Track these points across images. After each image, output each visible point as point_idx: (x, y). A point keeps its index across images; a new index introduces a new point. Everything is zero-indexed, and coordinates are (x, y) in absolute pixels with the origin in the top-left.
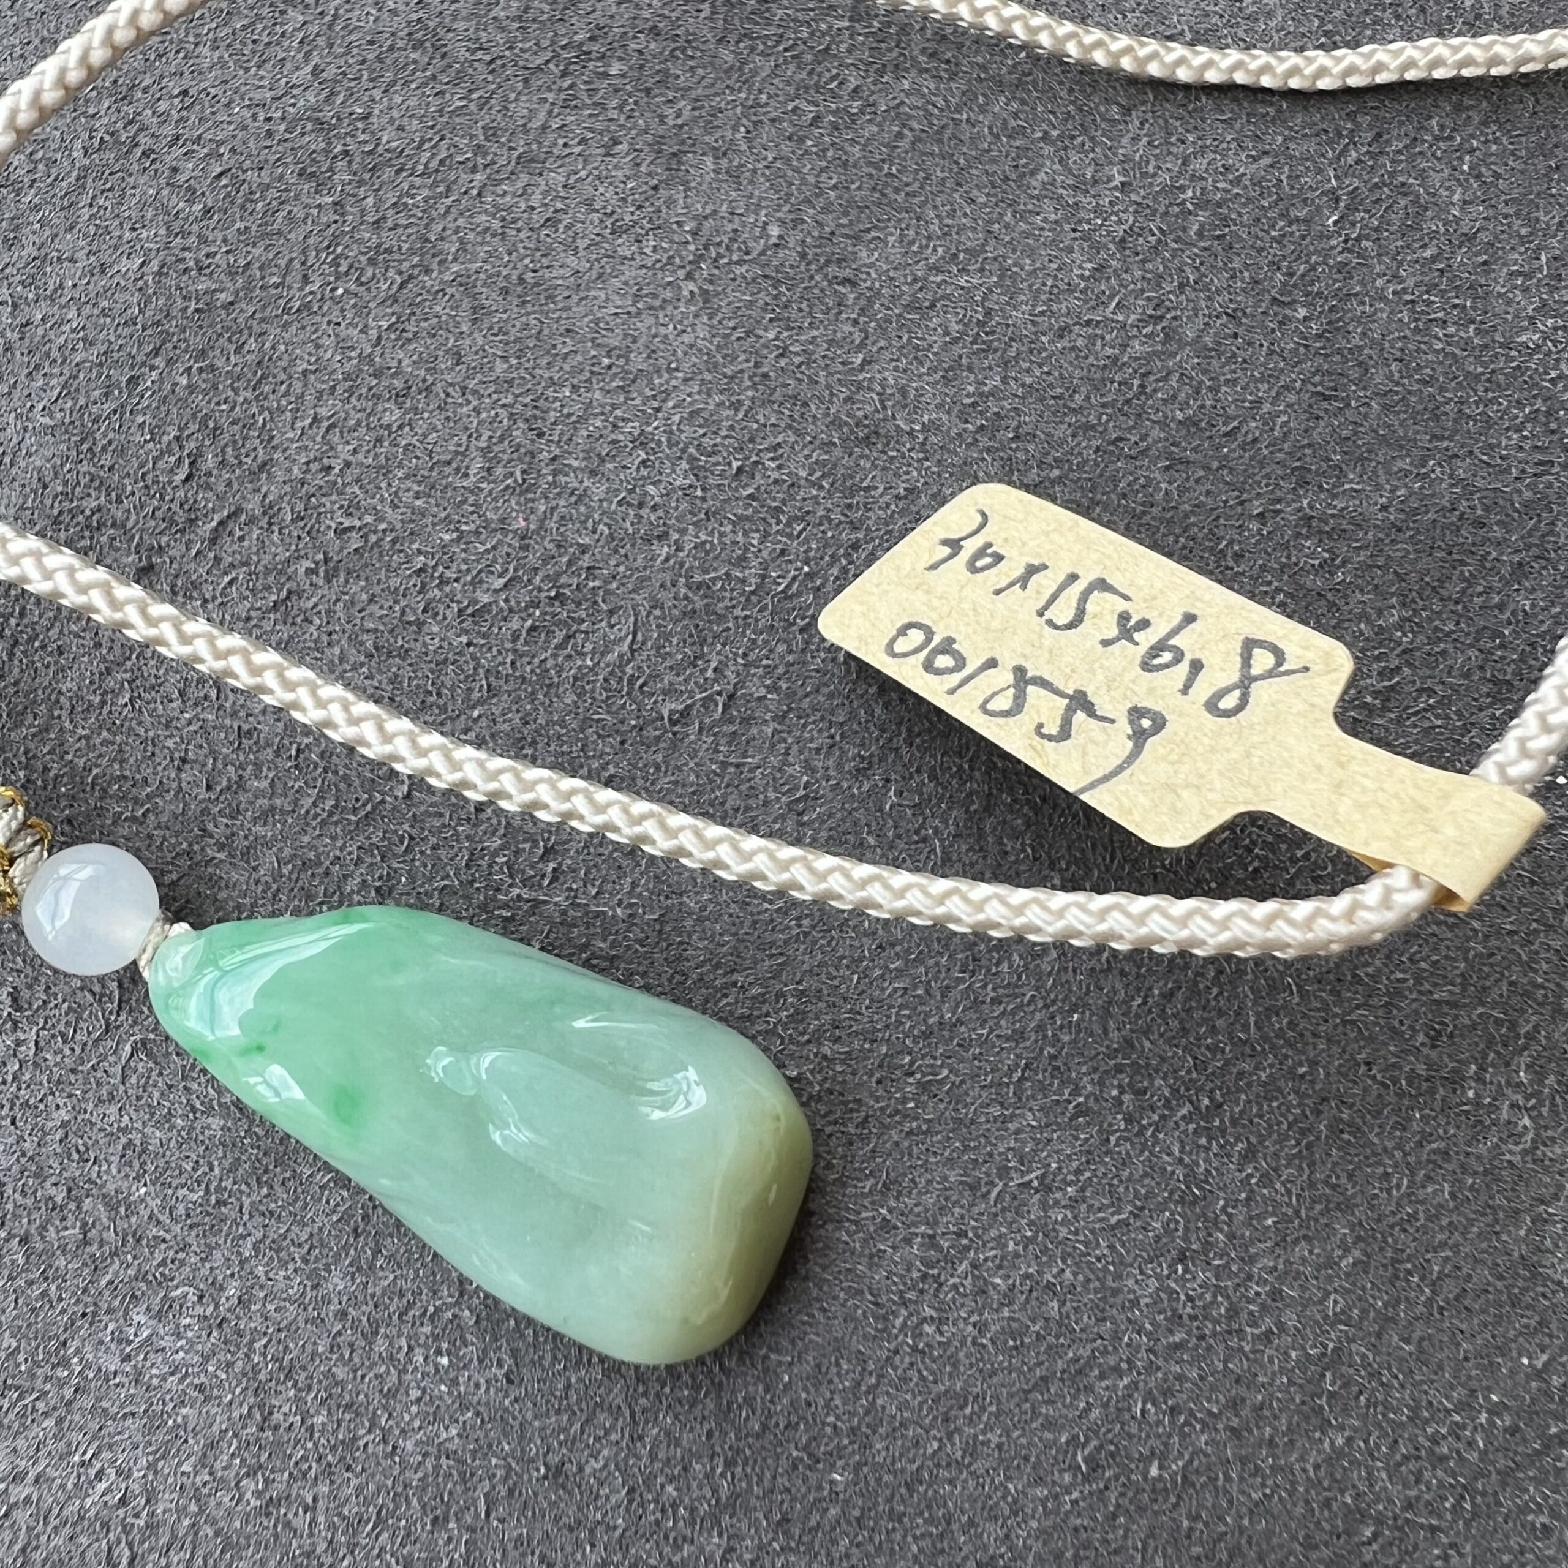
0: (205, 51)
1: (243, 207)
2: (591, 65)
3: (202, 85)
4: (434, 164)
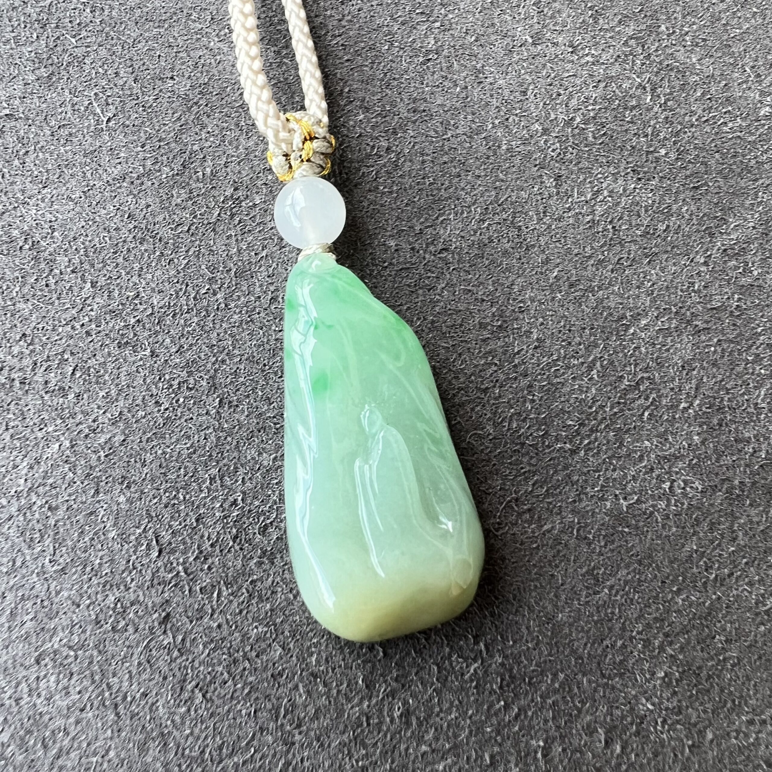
0: (21, 305)
2: (243, 204)
3: (32, 326)
4: (192, 302)
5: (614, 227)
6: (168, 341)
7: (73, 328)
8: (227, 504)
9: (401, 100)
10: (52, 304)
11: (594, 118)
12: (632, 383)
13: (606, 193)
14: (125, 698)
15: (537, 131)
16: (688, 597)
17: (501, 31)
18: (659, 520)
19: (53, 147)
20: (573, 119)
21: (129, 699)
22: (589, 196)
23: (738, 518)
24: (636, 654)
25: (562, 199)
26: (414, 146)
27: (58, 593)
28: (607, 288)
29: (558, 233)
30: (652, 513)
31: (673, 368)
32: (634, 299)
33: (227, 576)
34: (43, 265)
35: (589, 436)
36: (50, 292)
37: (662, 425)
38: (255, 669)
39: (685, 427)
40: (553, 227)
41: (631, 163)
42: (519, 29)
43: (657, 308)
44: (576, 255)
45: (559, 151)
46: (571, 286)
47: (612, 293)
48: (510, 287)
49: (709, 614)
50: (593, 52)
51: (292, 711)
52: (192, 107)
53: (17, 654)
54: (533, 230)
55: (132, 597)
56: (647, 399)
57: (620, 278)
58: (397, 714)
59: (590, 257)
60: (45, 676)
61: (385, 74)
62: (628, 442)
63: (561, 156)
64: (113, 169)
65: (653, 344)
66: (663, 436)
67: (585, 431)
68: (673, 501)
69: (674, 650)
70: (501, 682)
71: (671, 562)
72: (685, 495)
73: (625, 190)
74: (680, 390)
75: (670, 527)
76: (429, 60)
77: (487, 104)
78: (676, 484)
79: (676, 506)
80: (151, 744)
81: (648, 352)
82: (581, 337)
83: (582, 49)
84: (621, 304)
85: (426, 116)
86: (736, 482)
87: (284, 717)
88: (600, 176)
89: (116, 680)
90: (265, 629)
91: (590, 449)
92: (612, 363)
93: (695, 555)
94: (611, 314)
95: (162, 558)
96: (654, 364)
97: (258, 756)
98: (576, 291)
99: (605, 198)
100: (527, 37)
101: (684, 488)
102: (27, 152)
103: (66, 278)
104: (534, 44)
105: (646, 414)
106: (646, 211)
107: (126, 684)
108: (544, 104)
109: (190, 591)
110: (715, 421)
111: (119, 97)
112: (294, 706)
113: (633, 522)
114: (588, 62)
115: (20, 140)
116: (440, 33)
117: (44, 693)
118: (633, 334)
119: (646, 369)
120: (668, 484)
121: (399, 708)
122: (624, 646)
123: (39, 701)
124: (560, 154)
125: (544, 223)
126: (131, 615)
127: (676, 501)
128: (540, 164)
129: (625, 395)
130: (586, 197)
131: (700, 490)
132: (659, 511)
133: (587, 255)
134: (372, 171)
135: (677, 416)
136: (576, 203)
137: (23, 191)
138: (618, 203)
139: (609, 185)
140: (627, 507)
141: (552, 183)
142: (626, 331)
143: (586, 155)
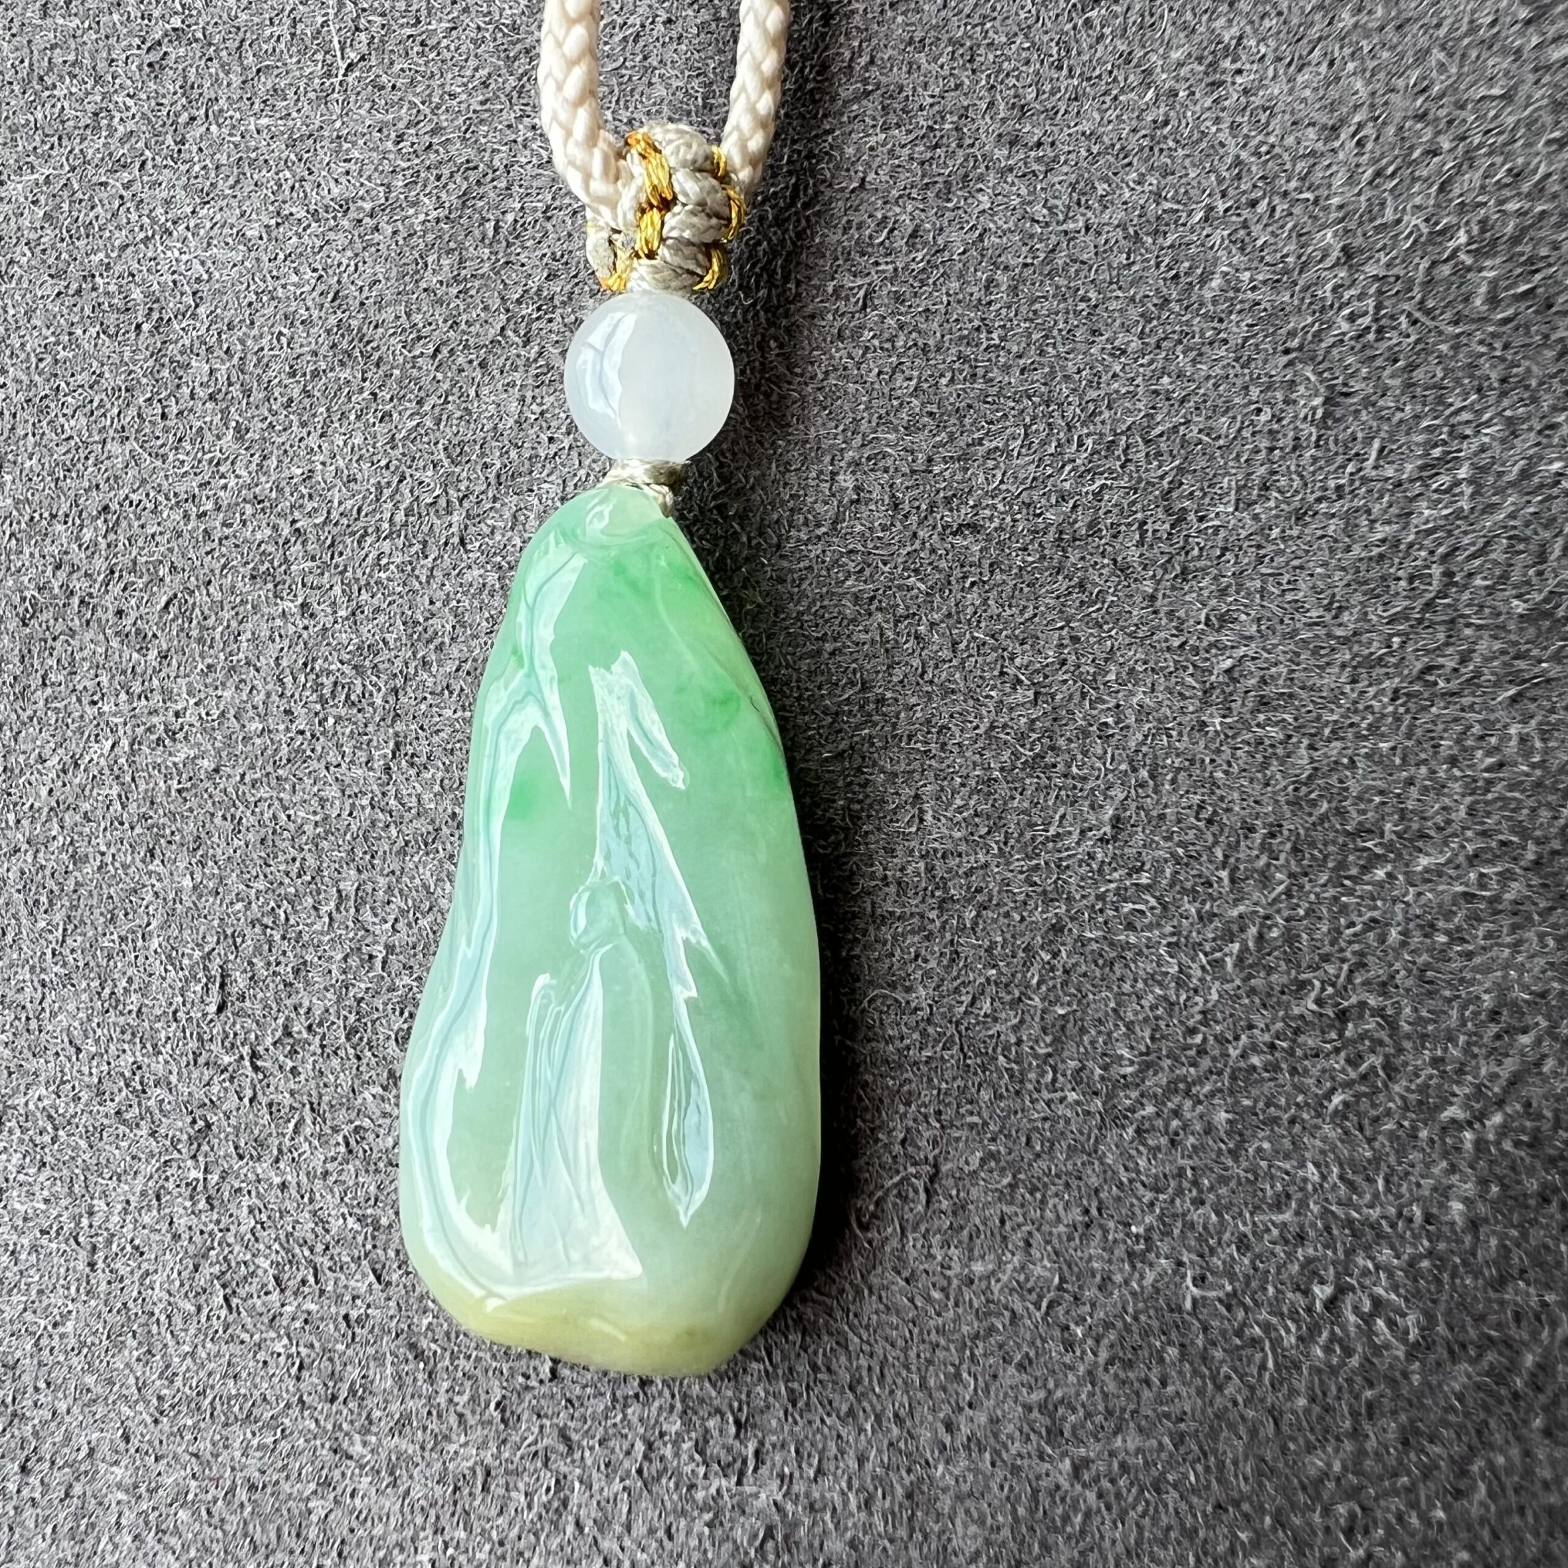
0: (113, 447)
1: (200, 641)
3: (122, 494)
6: (337, 590)
7: (186, 516)
8: (354, 961)
10: (164, 458)
12: (1330, 1012)
13: (1464, 471)
18: (1270, 1364)
20: (1448, 232)
22: (1410, 468)
23: (1491, 1447)
25: (1329, 461)
26: (981, 237)
28: (1359, 737)
29: (1280, 552)
30: (1255, 1342)
31: (1464, 1008)
32: (1425, 790)
35: (1160, 1101)
37: (1369, 1140)
39: (1436, 1170)
40: (1275, 533)
43: (1484, 834)
44: (1310, 625)
45: (1367, 320)
46: (1263, 703)
47: (1367, 756)
52: (516, 58)
54: (1217, 529)
55: (160, 1070)
56: (1354, 1061)
57: (1408, 719)
59: (1345, 641)
62: (1259, 1150)
63: (1371, 337)
64: (332, 184)
65: (1432, 926)
66: (1362, 1170)
67: (1156, 1082)
68: (1325, 1335)
71: (1260, 1473)
72: (1369, 1332)
73: (1525, 474)
74: (1460, 1071)
75: (1293, 1393)
78: (1349, 1299)
79: (1328, 1349)
81: (1404, 944)
84: (1382, 792)
86: (1529, 1360)
88: (1465, 416)
89: (103, 1203)
91: (1153, 1130)
92: (1290, 938)
93: (1331, 1485)
94: (1341, 813)
95: (222, 1016)
96: (1409, 982)
98: (1269, 723)
99: (1457, 483)
101: (1368, 1318)
102: (193, 119)
103: (199, 407)
105: (1337, 1099)
108: (1378, 174)
109: (252, 1099)
110: (1532, 1185)
111: (383, 14)
112: (368, 1390)
113: (1200, 1342)
115: (186, 89)
118: (1380, 884)
119: (1384, 987)
120: (1329, 1290)
121: (548, 1490)
124: (1368, 329)
125: (1256, 517)
126: (152, 1103)
127: (1333, 1336)
128: (1300, 348)
129: (1297, 1031)
130: (1400, 470)
131: (1411, 1337)
132: (1276, 1343)
133: (1339, 632)
134: (860, 287)
135: (1424, 1134)
136: (1365, 480)
137: (167, 202)
138: (1491, 508)
139: (1483, 449)
140: (1195, 1301)
141: (1314, 409)
142: (1365, 869)
143: (1444, 347)
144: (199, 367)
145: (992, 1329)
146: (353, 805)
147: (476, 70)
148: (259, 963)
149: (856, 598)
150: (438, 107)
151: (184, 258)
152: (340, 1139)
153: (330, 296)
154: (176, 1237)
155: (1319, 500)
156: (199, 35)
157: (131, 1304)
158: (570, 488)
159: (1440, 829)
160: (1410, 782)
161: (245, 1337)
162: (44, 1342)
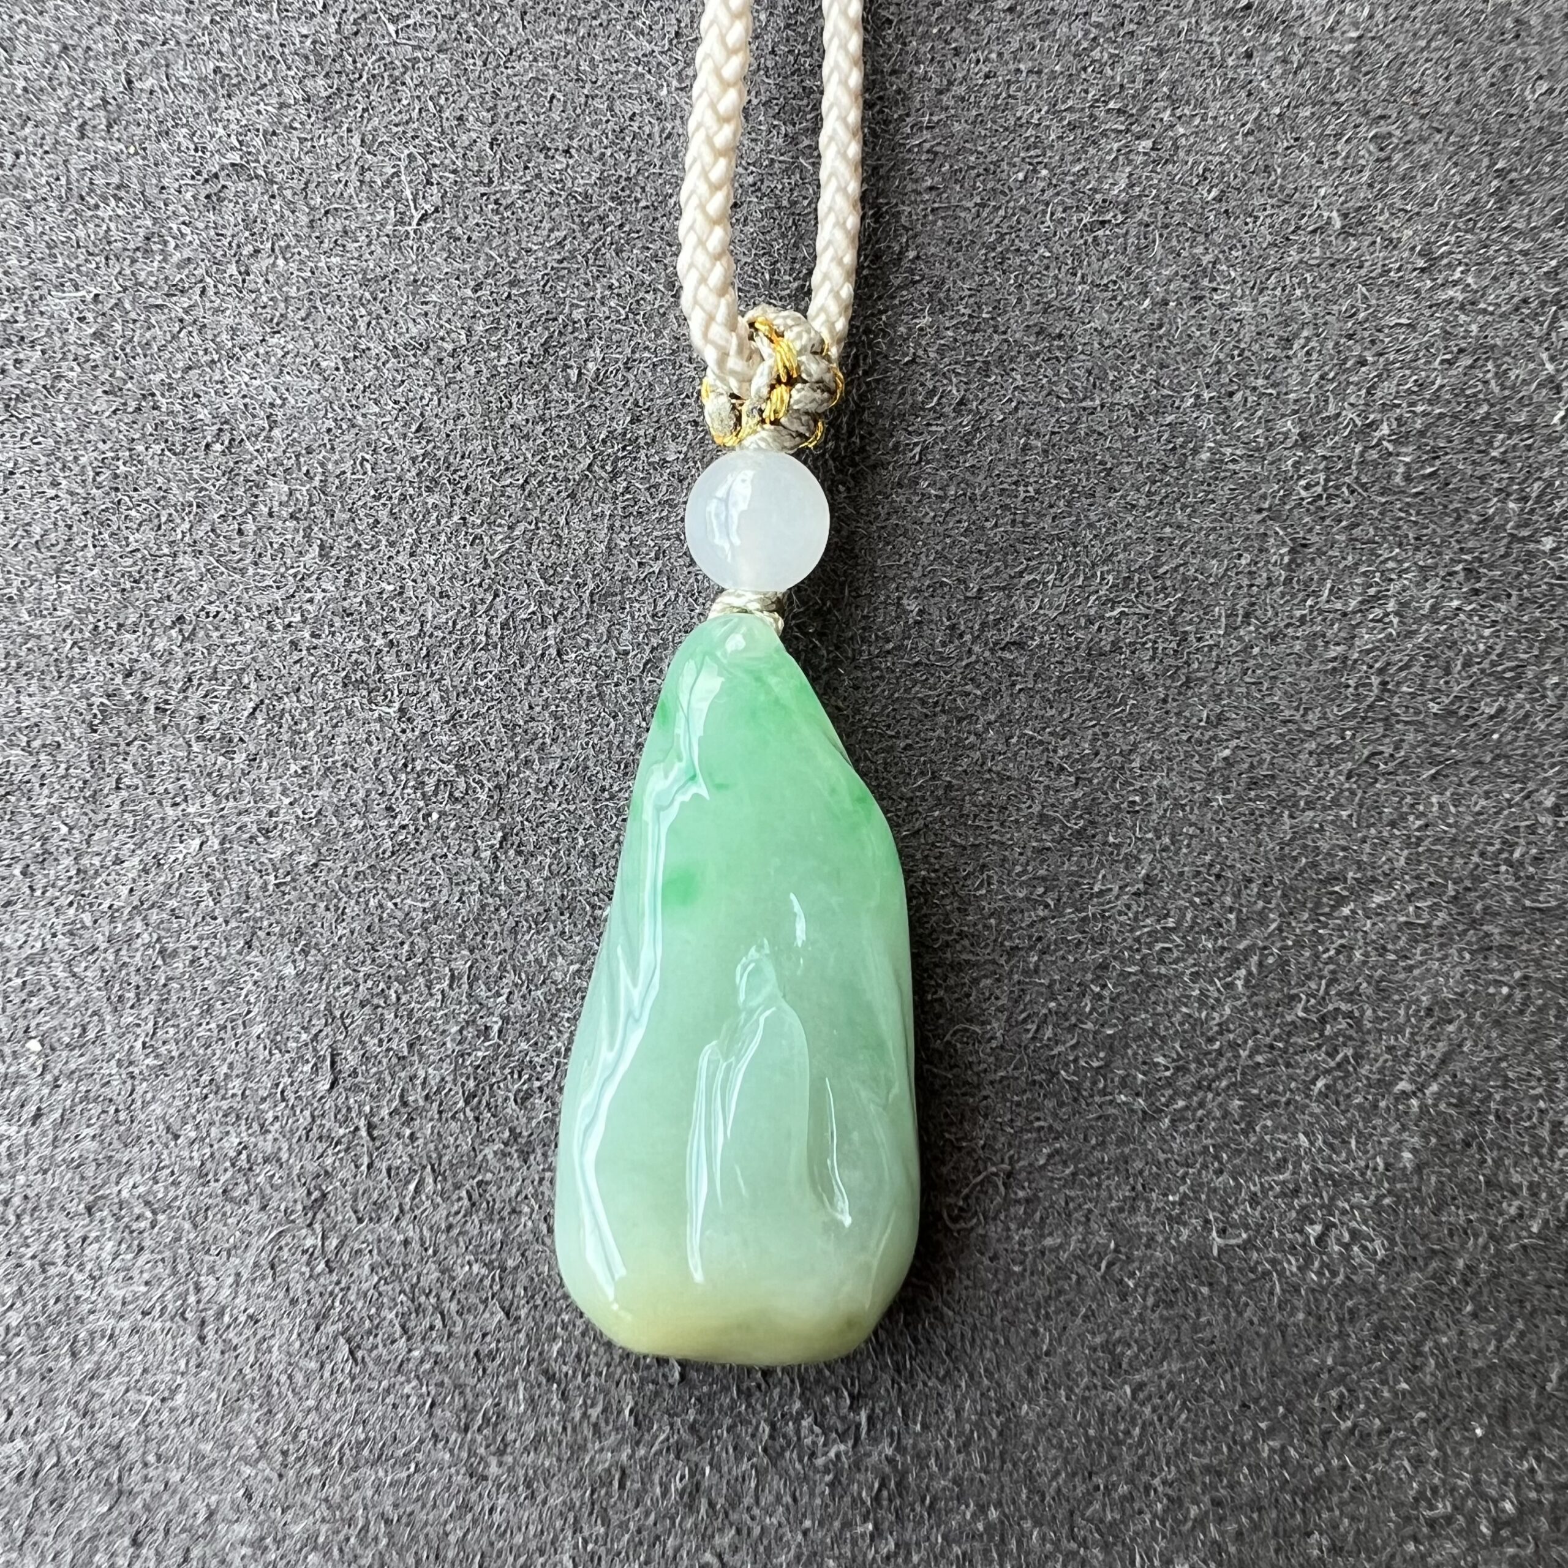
5: (1384, 683)
6: (436, 696)
7: (270, 627)
8: (470, 1032)
9: (1019, 300)
10: (243, 572)
11: (1422, 433)
12: (1314, 1017)
13: (1391, 606)
14: (220, 1314)
15: (1286, 436)
16: (1283, 1448)
17: (1282, 188)
18: (1278, 1289)
19: (306, 252)
20: (1373, 425)
21: (227, 1319)
22: (1353, 604)
23: (1436, 1330)
24: (1147, 1517)
25: (1294, 596)
26: (1016, 408)
27: (145, 1104)
28: (1325, 808)
29: (1261, 666)
30: (1266, 1274)
31: (1408, 1008)
32: (1374, 845)
33: (440, 1157)
34: (239, 491)
35: (1188, 1096)
36: (243, 546)
37: (1344, 1112)
38: (450, 1335)
39: (1392, 1130)
40: (1256, 650)
41: (1470, 551)
42: (1322, 192)
43: (1417, 877)
44: (1285, 722)
45: (1319, 489)
46: (1253, 784)
47: (1333, 822)
48: (1126, 755)
49: (1316, 1490)
50: (1470, 280)
51: (496, 1424)
52: (590, 224)
53: (57, 1189)
54: (1211, 647)
55: (269, 1147)
56: (1331, 1055)
57: (1360, 793)
58: (676, 1485)
59: (1311, 734)
60: (97, 1239)
61: (1002, 236)
62: (1265, 1127)
63: (1322, 503)
64: (411, 324)
65: (1384, 948)
66: (1340, 1135)
67: (1185, 1082)
68: (1317, 1264)
69: (1222, 1534)
70: (880, 1490)
71: (1273, 1374)
72: (1347, 1258)
73: (1434, 609)
74: (1407, 1055)
75: (1295, 1310)
76: (1103, 223)
77: (1199, 351)
78: (1334, 1232)
79: (1320, 1274)
80: (246, 1404)
81: (1365, 963)
82: (1237, 896)
83: (1449, 265)
84: (1344, 849)
85: (1060, 348)
86: (1460, 1263)
87: (479, 1430)
88: (1391, 565)
89: (211, 1278)
90: (484, 1271)
91: (1184, 1119)
92: (1283, 963)
93: (1325, 1376)
94: (1314, 865)
95: (334, 1094)
96: (1370, 991)
97: (420, 1479)
98: (1258, 798)
99: (1387, 615)
100: (1335, 214)
101: (1347, 1246)
102: (257, 251)
103: (278, 525)
104: (1345, 233)
105: (1320, 1083)
106: (1466, 665)
107: (226, 1292)
108: (1322, 377)
109: (370, 1166)
110: (1459, 1135)
111: (454, 172)
112: (502, 1416)
113: (1224, 1280)
114: (1450, 301)
115: (249, 223)
116: (1145, 164)
117: (89, 1266)
118: (1346, 918)
119: (1351, 996)
120: (1318, 1228)
121: (682, 1478)
122: (1130, 1498)
123: (78, 1277)
124: (1320, 496)
125: (1240, 639)
126: (261, 1179)
127: (1323, 1264)
128: (1270, 509)
129: (1289, 1034)
130: (1346, 604)
131: (1379, 1257)
132: (1281, 1274)
133: (1307, 728)
134: (916, 444)
135: (1382, 1104)
136: (1321, 612)
137: (234, 331)
138: (1411, 634)
139: (1404, 589)
140: (1220, 1249)
141: (1282, 556)
142: (1334, 908)
143: (1375, 513)
144: (277, 488)
145: (1060, 1292)
146: (462, 893)
147: (551, 230)
148: (371, 1042)
149: (923, 702)
150: (515, 261)
151: (256, 383)
152: (464, 1194)
153: (414, 428)
154: (294, 1302)
155: (1287, 626)
156: (261, 172)
157: (247, 1370)
158: (660, 607)
159: (1386, 875)
160: (1364, 841)
161: (374, 1385)
162: (152, 1417)
